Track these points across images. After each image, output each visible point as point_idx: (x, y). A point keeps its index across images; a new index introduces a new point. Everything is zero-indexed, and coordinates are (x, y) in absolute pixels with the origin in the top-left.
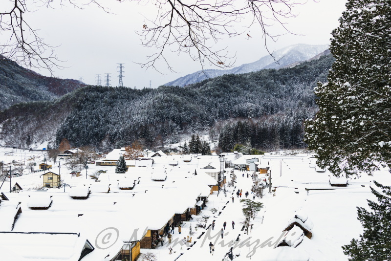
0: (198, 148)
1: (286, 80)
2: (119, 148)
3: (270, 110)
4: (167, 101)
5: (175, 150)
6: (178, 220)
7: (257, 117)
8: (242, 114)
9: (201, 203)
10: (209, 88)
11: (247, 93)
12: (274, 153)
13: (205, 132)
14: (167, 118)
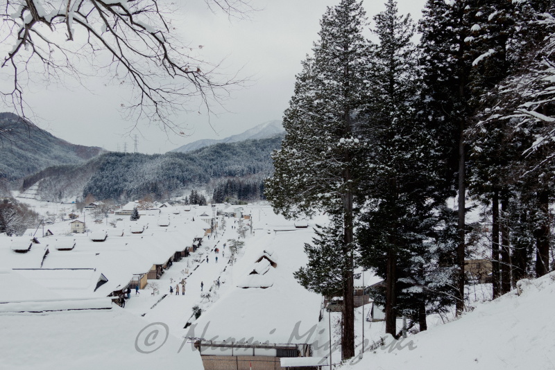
0: (197, 200)
1: (265, 148)
2: (134, 201)
3: (253, 171)
4: (172, 164)
5: (179, 202)
6: (178, 256)
7: (243, 175)
8: (231, 174)
9: (197, 243)
10: (206, 153)
11: (235, 158)
12: (255, 203)
13: (202, 187)
14: (173, 177)
